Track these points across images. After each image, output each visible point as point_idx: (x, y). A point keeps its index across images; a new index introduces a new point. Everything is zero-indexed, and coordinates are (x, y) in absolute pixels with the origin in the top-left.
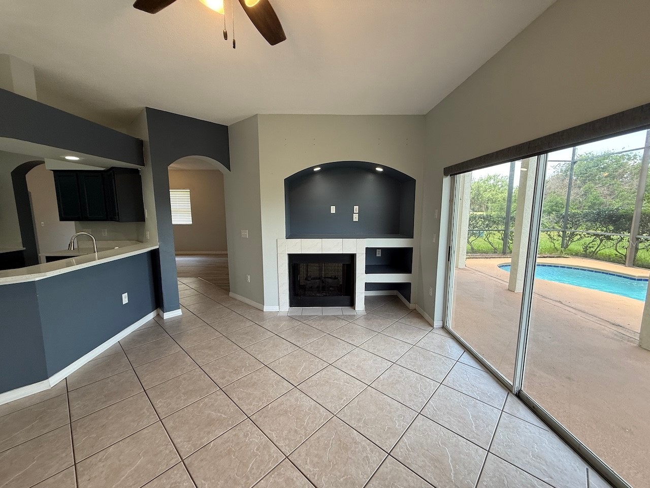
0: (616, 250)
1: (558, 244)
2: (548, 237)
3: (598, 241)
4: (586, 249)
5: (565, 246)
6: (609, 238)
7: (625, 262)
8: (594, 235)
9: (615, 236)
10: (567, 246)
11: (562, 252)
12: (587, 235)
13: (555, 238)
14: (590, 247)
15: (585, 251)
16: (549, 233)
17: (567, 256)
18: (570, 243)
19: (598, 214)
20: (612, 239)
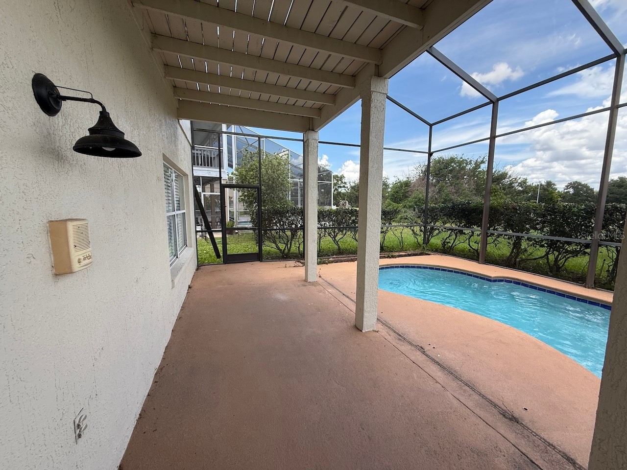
0: (469, 245)
1: (420, 239)
2: (411, 232)
3: (454, 236)
4: (444, 244)
5: (426, 241)
6: (461, 232)
7: (479, 258)
8: (450, 229)
9: (467, 231)
10: (429, 241)
11: (424, 248)
12: (444, 230)
13: (418, 232)
14: (448, 243)
15: (444, 247)
16: (412, 228)
17: (429, 253)
18: (430, 237)
19: (452, 208)
20: (465, 234)
